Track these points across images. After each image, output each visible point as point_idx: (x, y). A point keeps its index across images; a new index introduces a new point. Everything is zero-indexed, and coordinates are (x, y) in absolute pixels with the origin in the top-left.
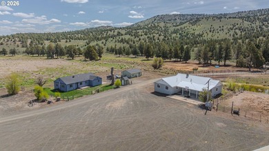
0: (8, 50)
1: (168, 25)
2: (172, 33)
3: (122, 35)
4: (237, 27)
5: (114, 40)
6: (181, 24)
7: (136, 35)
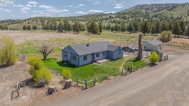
0: (31, 26)
1: (148, 11)
2: (153, 17)
3: (113, 18)
5: (108, 21)
6: (159, 11)
7: (124, 18)
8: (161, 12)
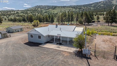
1: (42, 9)
2: (44, 13)
3: (19, 13)
4: (71, 10)
5: (14, 16)
6: (48, 9)
8: (49, 10)
